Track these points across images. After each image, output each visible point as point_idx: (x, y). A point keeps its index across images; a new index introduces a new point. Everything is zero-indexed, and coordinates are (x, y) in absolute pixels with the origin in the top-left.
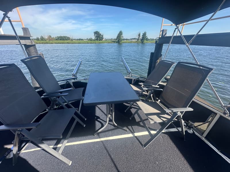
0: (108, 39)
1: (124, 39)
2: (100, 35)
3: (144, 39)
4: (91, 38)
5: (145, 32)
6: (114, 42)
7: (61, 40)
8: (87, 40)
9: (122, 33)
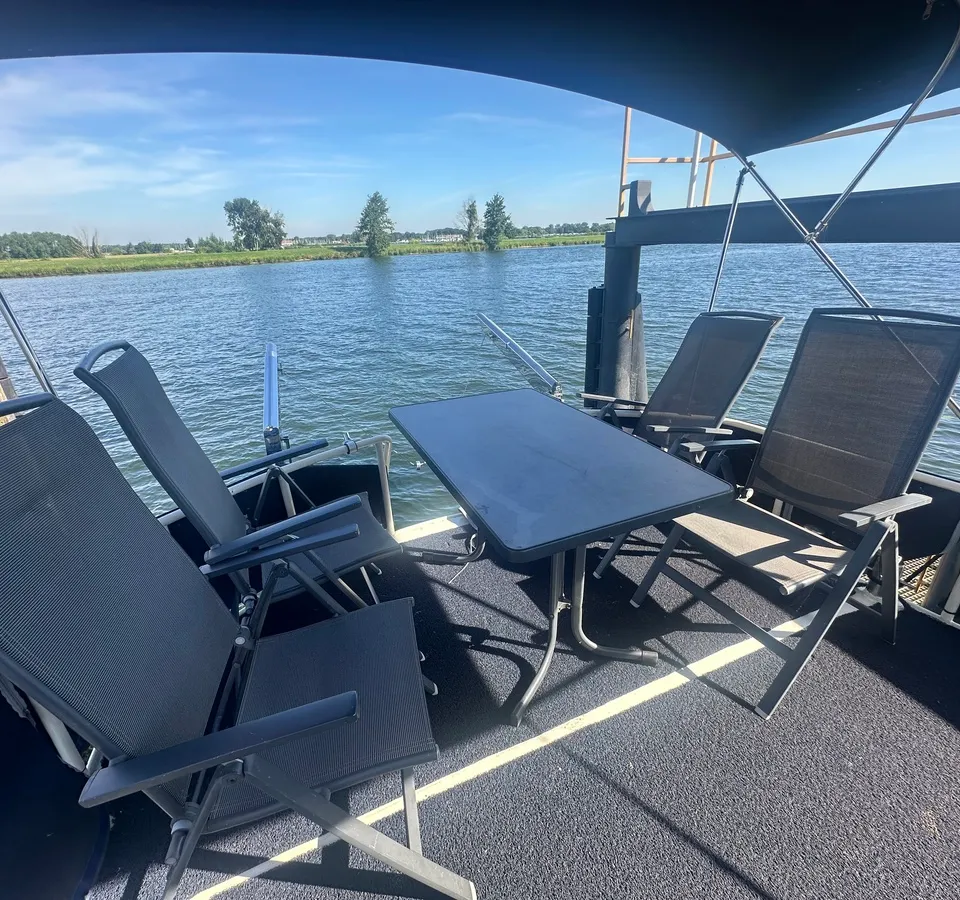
0: (312, 240)
1: (396, 236)
2: (265, 217)
3: (498, 231)
4: (213, 239)
5: (496, 199)
6: (350, 250)
7: (16, 255)
8: (191, 251)
9: (383, 203)
